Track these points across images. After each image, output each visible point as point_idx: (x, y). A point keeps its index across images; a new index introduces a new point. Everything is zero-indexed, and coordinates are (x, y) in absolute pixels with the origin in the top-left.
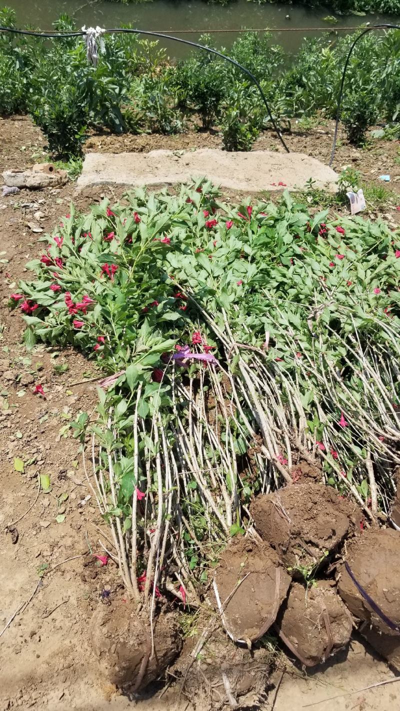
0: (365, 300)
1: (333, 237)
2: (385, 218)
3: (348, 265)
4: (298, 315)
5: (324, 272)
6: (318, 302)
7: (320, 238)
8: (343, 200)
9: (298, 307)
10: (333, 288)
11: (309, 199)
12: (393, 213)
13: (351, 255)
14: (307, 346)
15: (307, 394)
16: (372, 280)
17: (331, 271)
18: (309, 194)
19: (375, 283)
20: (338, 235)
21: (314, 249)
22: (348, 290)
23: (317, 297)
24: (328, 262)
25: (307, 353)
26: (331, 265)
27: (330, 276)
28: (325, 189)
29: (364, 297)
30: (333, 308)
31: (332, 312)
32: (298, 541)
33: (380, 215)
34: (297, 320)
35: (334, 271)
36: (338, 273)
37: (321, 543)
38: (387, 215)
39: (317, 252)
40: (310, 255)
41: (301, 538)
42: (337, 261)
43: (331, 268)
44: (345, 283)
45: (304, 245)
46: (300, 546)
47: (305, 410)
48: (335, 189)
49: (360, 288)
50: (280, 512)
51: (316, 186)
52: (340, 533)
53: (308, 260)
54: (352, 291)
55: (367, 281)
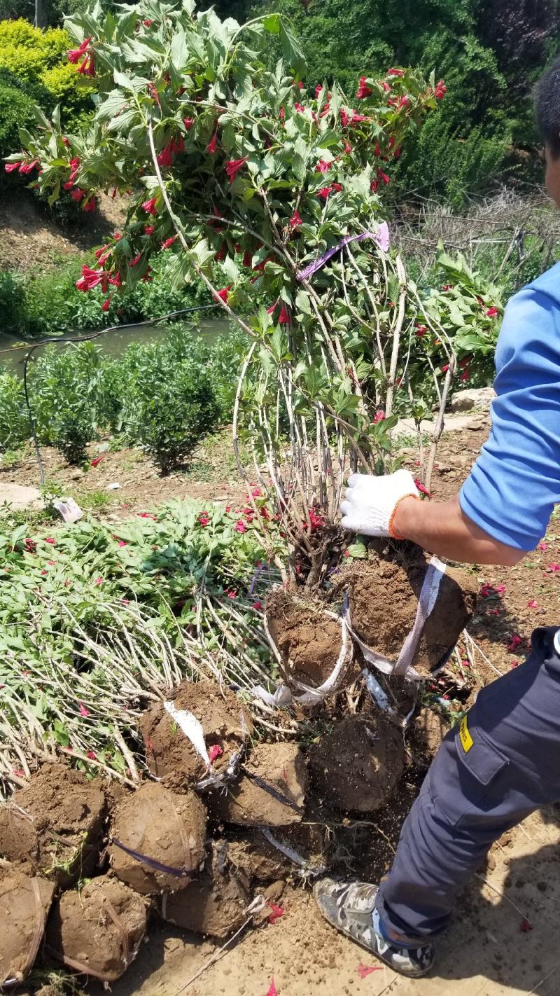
0: (87, 593)
1: (44, 549)
2: (109, 519)
3: (62, 568)
4: (20, 636)
5: (37, 583)
6: (36, 613)
7: (26, 554)
8: (54, 514)
9: (16, 629)
10: (51, 595)
11: (11, 523)
12: (118, 512)
13: (64, 558)
14: (36, 662)
15: (38, 702)
16: (91, 573)
17: (45, 580)
18: (10, 518)
19: (96, 575)
20: (48, 545)
21: (22, 566)
22: (67, 590)
23: (34, 609)
24: (39, 573)
25: (38, 671)
26: (43, 573)
27: (44, 584)
28: (27, 508)
29: (85, 590)
30: (53, 612)
31: (52, 617)
32: (48, 835)
33: (102, 517)
34: (18, 642)
35: (48, 578)
36: (53, 578)
37: (76, 826)
38: (111, 516)
39: (26, 568)
40: (16, 573)
41: (50, 830)
42: (48, 567)
43: (43, 576)
44: (62, 585)
45: (8, 565)
46: (52, 841)
47: (40, 720)
48: (42, 505)
49: (80, 583)
50: (18, 814)
51: (14, 508)
52: (96, 807)
53: (15, 577)
54: (72, 590)
55: (86, 574)
